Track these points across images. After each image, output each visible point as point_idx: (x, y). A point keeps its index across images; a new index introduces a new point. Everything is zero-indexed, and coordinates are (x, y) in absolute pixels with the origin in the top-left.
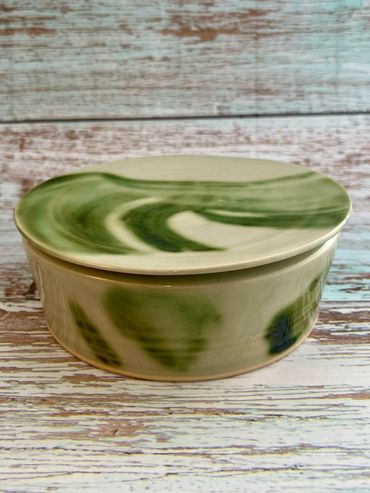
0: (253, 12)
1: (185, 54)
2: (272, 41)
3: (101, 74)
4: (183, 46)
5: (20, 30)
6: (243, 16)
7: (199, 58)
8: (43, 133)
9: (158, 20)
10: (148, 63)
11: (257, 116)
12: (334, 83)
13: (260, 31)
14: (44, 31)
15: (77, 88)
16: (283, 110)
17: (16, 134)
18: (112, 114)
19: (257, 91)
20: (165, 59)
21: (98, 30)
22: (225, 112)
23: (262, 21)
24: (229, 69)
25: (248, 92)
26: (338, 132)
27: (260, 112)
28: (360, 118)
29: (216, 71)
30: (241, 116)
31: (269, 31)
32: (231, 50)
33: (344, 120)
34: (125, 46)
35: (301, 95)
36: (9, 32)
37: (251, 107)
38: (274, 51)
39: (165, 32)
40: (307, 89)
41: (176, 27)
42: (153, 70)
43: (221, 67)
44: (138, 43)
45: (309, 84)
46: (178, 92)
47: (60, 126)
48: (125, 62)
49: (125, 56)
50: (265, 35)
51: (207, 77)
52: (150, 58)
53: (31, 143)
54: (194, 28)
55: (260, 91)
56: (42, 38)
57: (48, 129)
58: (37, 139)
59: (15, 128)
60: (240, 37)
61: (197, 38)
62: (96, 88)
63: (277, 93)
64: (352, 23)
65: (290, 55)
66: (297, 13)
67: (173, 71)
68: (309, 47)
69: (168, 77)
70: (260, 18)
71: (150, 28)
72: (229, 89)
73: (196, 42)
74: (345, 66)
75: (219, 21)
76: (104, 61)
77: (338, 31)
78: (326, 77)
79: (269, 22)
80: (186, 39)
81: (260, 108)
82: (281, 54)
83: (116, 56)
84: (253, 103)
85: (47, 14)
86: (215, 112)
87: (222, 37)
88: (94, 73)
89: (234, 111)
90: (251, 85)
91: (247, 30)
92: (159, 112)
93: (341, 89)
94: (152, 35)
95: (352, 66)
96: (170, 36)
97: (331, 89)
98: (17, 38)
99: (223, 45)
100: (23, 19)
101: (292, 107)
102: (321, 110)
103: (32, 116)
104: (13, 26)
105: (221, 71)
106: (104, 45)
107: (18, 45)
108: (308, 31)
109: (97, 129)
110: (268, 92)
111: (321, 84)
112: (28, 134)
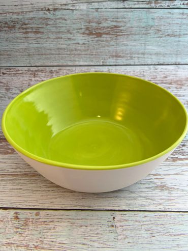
0: (116, 27)
1: (91, 42)
2: (122, 37)
3: (61, 49)
4: (90, 39)
5: (31, 32)
6: (112, 28)
7: (96, 43)
8: (42, 71)
9: (81, 29)
10: (77, 45)
11: (116, 65)
12: (143, 54)
13: (118, 34)
14: (40, 32)
15: (53, 54)
16: (125, 64)
17: (32, 71)
18: (65, 64)
19: (116, 56)
20: (84, 44)
21: (59, 32)
22: (105, 64)
23: (119, 30)
24: (106, 48)
25: (113, 56)
26: (144, 72)
27: (117, 64)
28: (152, 66)
29: (101, 48)
30: (110, 65)
31: (121, 34)
32: (107, 41)
33: (146, 67)
34: (69, 39)
35: (131, 58)
36: (27, 33)
37: (114, 62)
38: (122, 41)
39: (84, 33)
40: (134, 56)
41: (87, 32)
42: (79, 48)
43: (104, 47)
44: (74, 38)
45: (134, 54)
46: (88, 56)
47: (47, 68)
48: (69, 45)
49: (69, 42)
50: (119, 35)
51: (99, 51)
52: (78, 43)
53: (38, 74)
54: (94, 32)
55: (117, 56)
56: (39, 35)
57: (43, 69)
58: (39, 73)
59: (32, 69)
60: (111, 36)
61: (95, 36)
62: (59, 54)
63: (123, 57)
64: (151, 31)
65: (128, 43)
66: (131, 27)
67: (87, 48)
68: (135, 40)
69: (84, 50)
70: (118, 29)
71: (78, 32)
72: (106, 55)
73: (95, 38)
74: (148, 47)
75: (103, 30)
76: (62, 44)
77: (146, 34)
78: (140, 52)
79: (121, 30)
80: (91, 36)
81: (116, 62)
82: (125, 42)
83: (66, 42)
84: (114, 60)
85: (40, 26)
86: (101, 64)
87: (104, 36)
88: (58, 49)
89: (108, 64)
90: (114, 54)
91: (113, 33)
92: (82, 63)
93: (146, 56)
94: (79, 35)
95: (150, 47)
96: (85, 35)
97: (142, 56)
98: (30, 35)
99: (104, 39)
100: (32, 28)
101: (128, 62)
102: (138, 64)
103: (38, 65)
104: (28, 30)
105: (104, 49)
106: (61, 38)
107: (31, 37)
108: (135, 34)
109: (60, 69)
110: (120, 56)
111: (138, 54)
112: (36, 71)
